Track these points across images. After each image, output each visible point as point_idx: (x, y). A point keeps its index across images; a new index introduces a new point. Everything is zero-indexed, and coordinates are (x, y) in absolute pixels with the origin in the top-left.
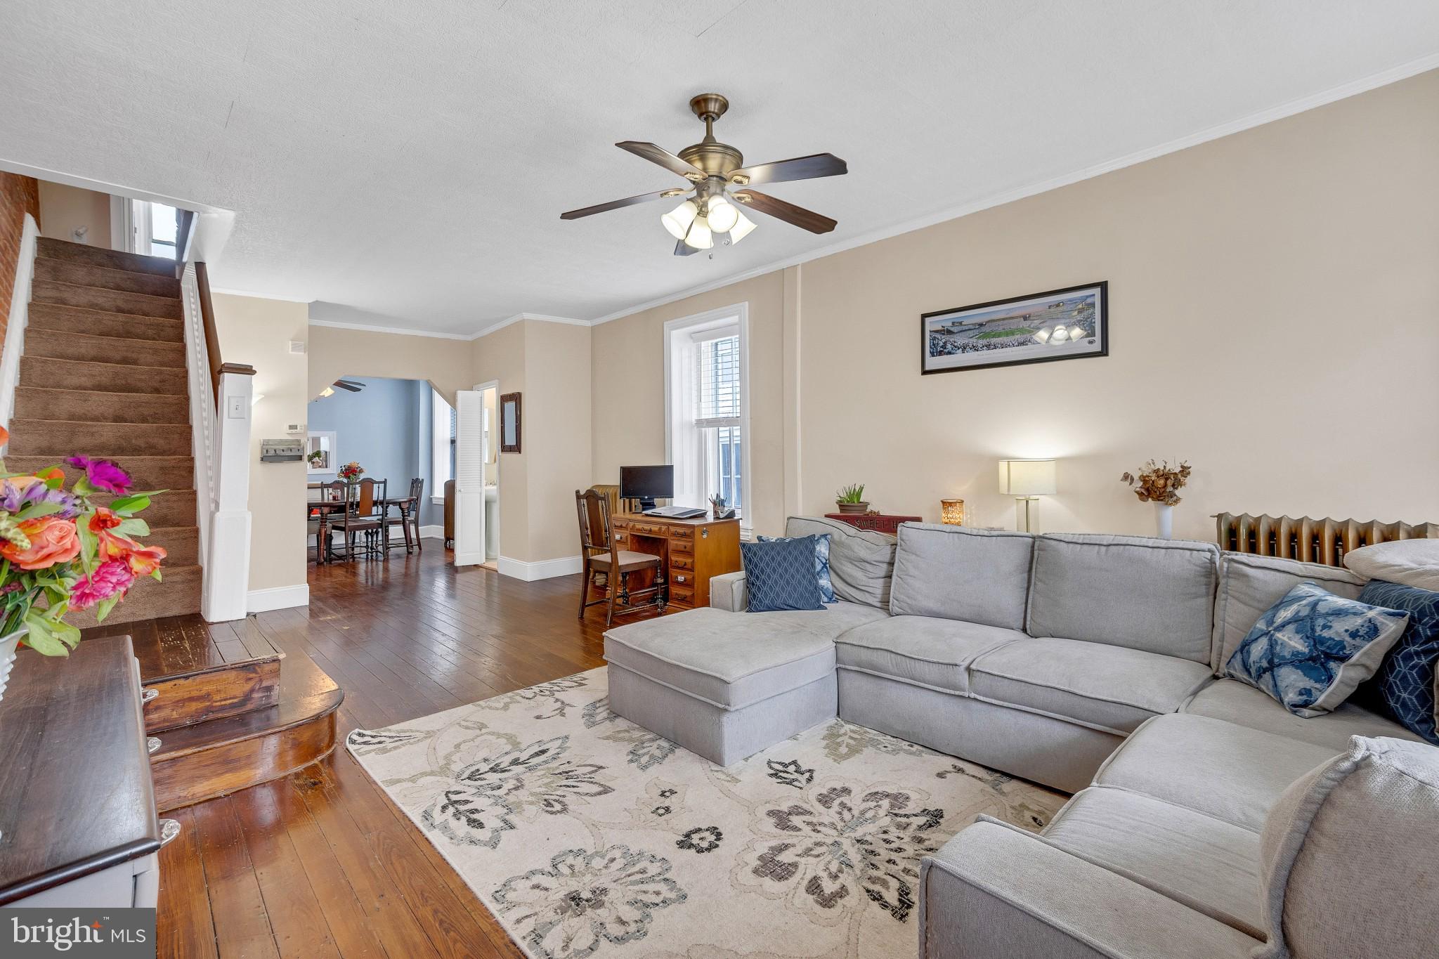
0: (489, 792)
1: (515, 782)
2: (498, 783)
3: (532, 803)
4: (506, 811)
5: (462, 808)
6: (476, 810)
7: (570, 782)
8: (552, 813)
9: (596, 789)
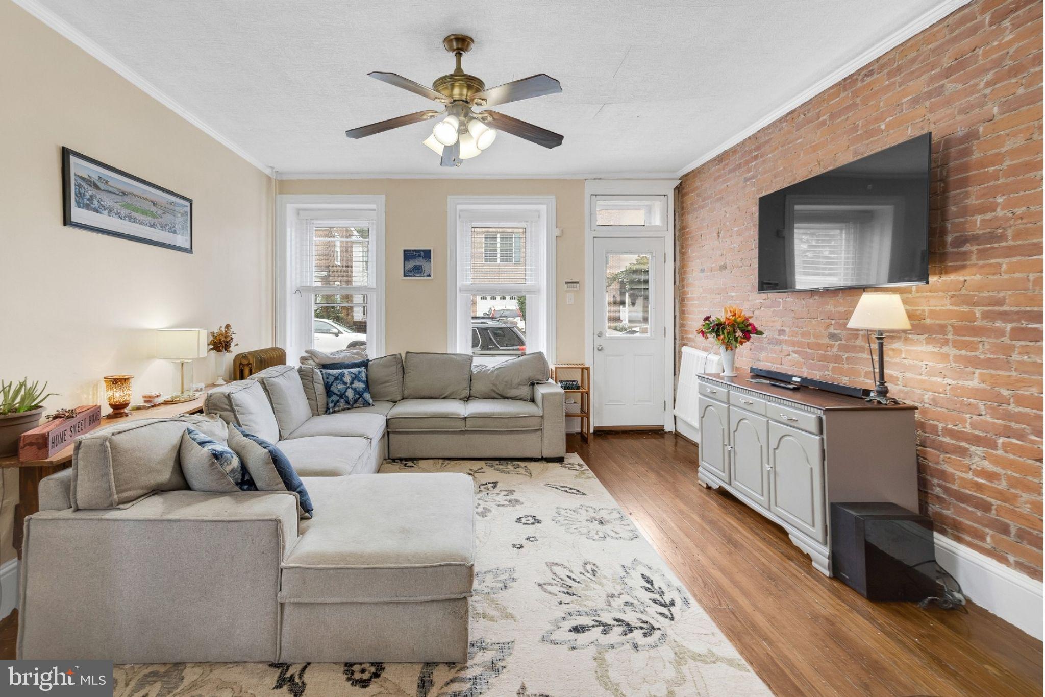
0: (636, 602)
1: (613, 603)
2: (628, 609)
3: (605, 577)
4: (624, 579)
5: (657, 597)
6: (646, 590)
7: (570, 582)
8: (594, 565)
9: (556, 569)
